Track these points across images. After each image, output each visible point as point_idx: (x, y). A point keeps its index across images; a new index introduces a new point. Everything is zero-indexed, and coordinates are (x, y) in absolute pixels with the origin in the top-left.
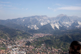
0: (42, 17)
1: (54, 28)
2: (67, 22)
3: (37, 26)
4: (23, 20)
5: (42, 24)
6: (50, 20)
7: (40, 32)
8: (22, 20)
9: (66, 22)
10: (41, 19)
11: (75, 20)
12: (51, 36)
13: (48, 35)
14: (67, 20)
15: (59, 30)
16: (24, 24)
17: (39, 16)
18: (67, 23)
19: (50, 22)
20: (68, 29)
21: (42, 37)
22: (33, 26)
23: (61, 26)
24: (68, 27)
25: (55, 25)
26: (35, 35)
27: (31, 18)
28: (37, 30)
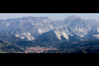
0: (41, 19)
1: (60, 39)
2: (81, 28)
3: (32, 35)
4: (8, 24)
5: (40, 31)
6: (54, 25)
7: (37, 45)
8: (6, 24)
9: (80, 29)
10: (39, 23)
11: (93, 26)
12: (55, 51)
13: (50, 49)
14: (81, 25)
15: (68, 42)
16: (9, 30)
17: (36, 18)
18: (80, 30)
19: (53, 27)
20: (82, 40)
21: (40, 53)
22: (25, 34)
23: (72, 35)
24: (82, 36)
25: (62, 34)
26: (28, 50)
27: (21, 21)
28: (33, 42)
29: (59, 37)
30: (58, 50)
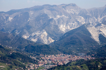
0: (63, 7)
1: (97, 40)
3: (50, 35)
4: (10, 19)
5: (63, 28)
6: (86, 17)
7: (58, 51)
8: (7, 18)
10: (61, 14)
12: (90, 61)
13: (80, 58)
16: (13, 28)
17: (56, 6)
19: (85, 21)
21: (64, 65)
22: (37, 34)
25: (100, 31)
26: (43, 60)
27: (31, 13)
28: (51, 46)
30: (94, 60)
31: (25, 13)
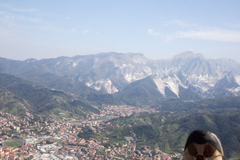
0: (130, 56)
1: (163, 92)
2: (203, 74)
3: (114, 84)
4: (75, 64)
5: (129, 78)
6: (153, 68)
7: (122, 102)
8: (72, 63)
9: (201, 76)
10: (127, 64)
11: (226, 72)
12: (153, 115)
13: (144, 110)
14: (204, 70)
15: (178, 99)
16: (76, 75)
17: (122, 54)
18: (202, 78)
19: (152, 72)
20: (204, 97)
21: (127, 117)
22: (101, 82)
23: (186, 87)
24: (205, 89)
25: (166, 84)
26: (105, 110)
27: (97, 60)
28: (114, 96)
29: (161, 89)
30: (158, 114)
31: (90, 59)
